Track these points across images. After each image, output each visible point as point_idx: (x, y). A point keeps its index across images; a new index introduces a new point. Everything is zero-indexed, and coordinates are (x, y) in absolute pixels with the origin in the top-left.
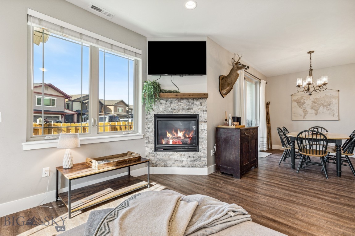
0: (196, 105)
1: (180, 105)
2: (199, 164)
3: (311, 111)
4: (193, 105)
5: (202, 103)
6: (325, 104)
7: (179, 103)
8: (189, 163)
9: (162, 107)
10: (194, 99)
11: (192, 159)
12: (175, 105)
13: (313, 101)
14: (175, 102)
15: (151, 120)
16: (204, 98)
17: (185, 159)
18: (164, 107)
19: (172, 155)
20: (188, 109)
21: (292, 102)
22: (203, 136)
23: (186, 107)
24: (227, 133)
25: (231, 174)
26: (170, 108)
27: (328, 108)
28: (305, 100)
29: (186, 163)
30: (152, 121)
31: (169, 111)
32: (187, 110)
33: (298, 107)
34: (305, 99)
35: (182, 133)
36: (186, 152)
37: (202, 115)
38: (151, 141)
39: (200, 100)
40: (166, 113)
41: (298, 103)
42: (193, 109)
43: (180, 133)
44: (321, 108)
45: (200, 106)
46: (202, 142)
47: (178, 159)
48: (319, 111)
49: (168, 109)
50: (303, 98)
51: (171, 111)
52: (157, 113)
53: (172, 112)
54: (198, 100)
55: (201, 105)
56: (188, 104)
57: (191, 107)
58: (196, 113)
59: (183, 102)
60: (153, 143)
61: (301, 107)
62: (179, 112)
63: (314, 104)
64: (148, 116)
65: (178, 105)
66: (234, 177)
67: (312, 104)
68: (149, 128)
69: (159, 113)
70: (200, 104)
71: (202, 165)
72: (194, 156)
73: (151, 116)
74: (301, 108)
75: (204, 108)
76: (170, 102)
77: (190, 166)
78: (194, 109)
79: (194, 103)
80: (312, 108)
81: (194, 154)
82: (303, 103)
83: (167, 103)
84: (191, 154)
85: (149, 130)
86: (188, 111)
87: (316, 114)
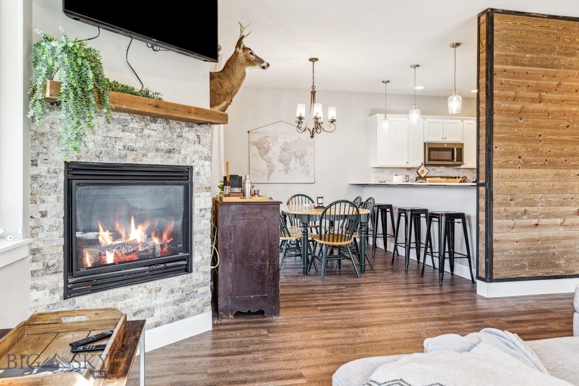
0: (188, 140)
1: (149, 137)
2: (193, 307)
3: (279, 166)
4: (180, 140)
5: (201, 137)
6: (298, 154)
7: (146, 132)
8: (171, 309)
9: (93, 137)
10: (184, 124)
11: (178, 296)
12: (133, 136)
13: (282, 147)
14: (136, 125)
15: (52, 182)
16: (206, 123)
17: (160, 300)
18: (99, 138)
19: (125, 297)
20: (170, 151)
21: (250, 146)
22: (203, 228)
23: (163, 145)
24: (250, 214)
25: (261, 310)
26: (120, 145)
27: (302, 162)
28: (271, 145)
29: (164, 312)
30: (56, 185)
31: (114, 155)
32: (167, 155)
33: (259, 156)
34: (270, 142)
35: (140, 228)
36: (164, 280)
37: (202, 169)
38: (54, 261)
39: (196, 127)
40: (106, 160)
41: (259, 149)
42: (180, 153)
43: (136, 227)
44: (293, 160)
45: (197, 145)
46: (200, 243)
47: (142, 307)
48: (290, 165)
49: (113, 147)
50: (268, 139)
51: (123, 153)
52: (75, 160)
53: (126, 156)
54: (191, 127)
55: (199, 143)
56: (169, 135)
57: (175, 146)
58: (188, 163)
59: (157, 128)
60: (62, 269)
61: (265, 157)
62: (145, 158)
63: (283, 152)
64: (42, 168)
65: (141, 137)
66: (267, 314)
67: (281, 152)
68: (44, 215)
69: (82, 160)
70: (196, 139)
71: (200, 305)
72: (183, 286)
73: (53, 167)
74: (265, 160)
75: (206, 150)
76: (120, 123)
77: (174, 316)
78: (183, 152)
79: (184, 134)
80: (281, 161)
81: (183, 282)
82: (267, 151)
83: (111, 126)
84: (175, 281)
85: (46, 222)
86: (169, 157)
87: (286, 171)
